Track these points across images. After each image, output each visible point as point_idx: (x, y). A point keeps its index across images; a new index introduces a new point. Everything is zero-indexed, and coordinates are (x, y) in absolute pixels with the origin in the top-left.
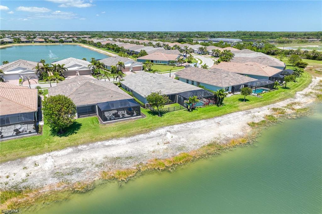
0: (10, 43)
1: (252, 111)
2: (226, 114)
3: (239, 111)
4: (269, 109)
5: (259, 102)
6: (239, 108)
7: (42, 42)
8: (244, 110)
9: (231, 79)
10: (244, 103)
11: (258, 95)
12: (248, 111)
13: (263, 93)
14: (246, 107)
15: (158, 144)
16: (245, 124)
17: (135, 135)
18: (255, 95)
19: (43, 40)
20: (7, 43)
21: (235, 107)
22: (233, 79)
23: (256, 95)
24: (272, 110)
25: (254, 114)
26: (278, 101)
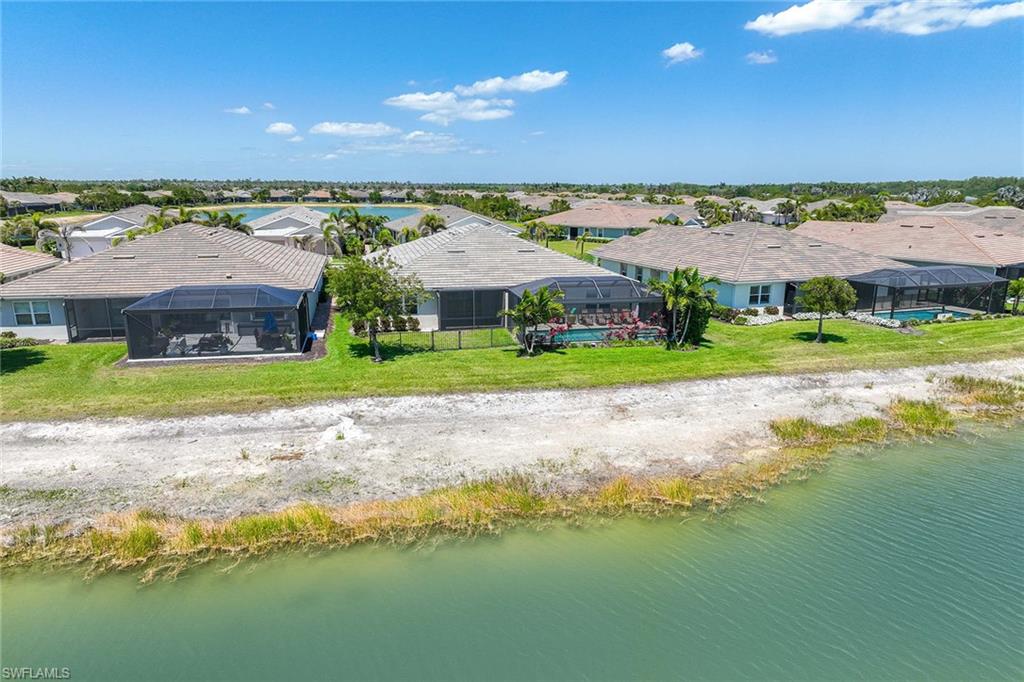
0: (242, 200)
1: (836, 379)
2: (690, 379)
3: (767, 374)
4: (936, 381)
5: (894, 349)
6: (772, 363)
7: (325, 200)
8: (796, 372)
9: (792, 260)
10: (816, 346)
11: (904, 325)
12: (810, 377)
13: (939, 322)
14: (812, 362)
15: (245, 457)
16: (756, 424)
17: (194, 415)
18: (889, 324)
19: (328, 195)
20: (232, 200)
21: (754, 359)
22: (804, 259)
23: (897, 323)
24: (950, 383)
25: (837, 390)
26: (1003, 354)
